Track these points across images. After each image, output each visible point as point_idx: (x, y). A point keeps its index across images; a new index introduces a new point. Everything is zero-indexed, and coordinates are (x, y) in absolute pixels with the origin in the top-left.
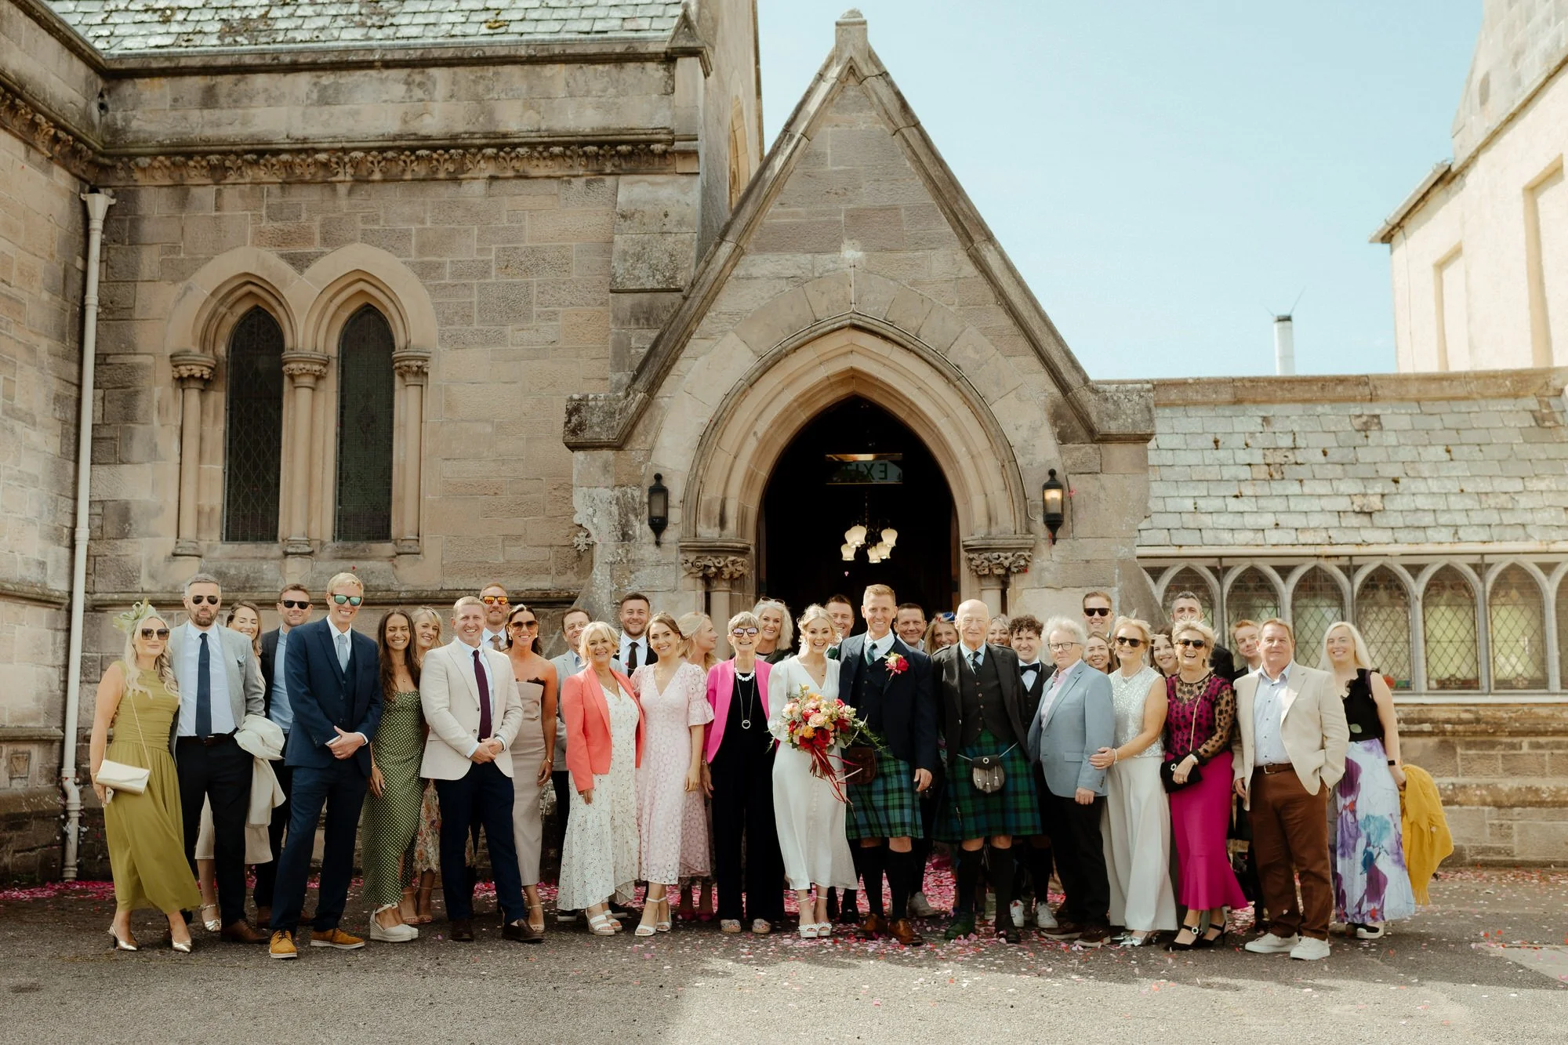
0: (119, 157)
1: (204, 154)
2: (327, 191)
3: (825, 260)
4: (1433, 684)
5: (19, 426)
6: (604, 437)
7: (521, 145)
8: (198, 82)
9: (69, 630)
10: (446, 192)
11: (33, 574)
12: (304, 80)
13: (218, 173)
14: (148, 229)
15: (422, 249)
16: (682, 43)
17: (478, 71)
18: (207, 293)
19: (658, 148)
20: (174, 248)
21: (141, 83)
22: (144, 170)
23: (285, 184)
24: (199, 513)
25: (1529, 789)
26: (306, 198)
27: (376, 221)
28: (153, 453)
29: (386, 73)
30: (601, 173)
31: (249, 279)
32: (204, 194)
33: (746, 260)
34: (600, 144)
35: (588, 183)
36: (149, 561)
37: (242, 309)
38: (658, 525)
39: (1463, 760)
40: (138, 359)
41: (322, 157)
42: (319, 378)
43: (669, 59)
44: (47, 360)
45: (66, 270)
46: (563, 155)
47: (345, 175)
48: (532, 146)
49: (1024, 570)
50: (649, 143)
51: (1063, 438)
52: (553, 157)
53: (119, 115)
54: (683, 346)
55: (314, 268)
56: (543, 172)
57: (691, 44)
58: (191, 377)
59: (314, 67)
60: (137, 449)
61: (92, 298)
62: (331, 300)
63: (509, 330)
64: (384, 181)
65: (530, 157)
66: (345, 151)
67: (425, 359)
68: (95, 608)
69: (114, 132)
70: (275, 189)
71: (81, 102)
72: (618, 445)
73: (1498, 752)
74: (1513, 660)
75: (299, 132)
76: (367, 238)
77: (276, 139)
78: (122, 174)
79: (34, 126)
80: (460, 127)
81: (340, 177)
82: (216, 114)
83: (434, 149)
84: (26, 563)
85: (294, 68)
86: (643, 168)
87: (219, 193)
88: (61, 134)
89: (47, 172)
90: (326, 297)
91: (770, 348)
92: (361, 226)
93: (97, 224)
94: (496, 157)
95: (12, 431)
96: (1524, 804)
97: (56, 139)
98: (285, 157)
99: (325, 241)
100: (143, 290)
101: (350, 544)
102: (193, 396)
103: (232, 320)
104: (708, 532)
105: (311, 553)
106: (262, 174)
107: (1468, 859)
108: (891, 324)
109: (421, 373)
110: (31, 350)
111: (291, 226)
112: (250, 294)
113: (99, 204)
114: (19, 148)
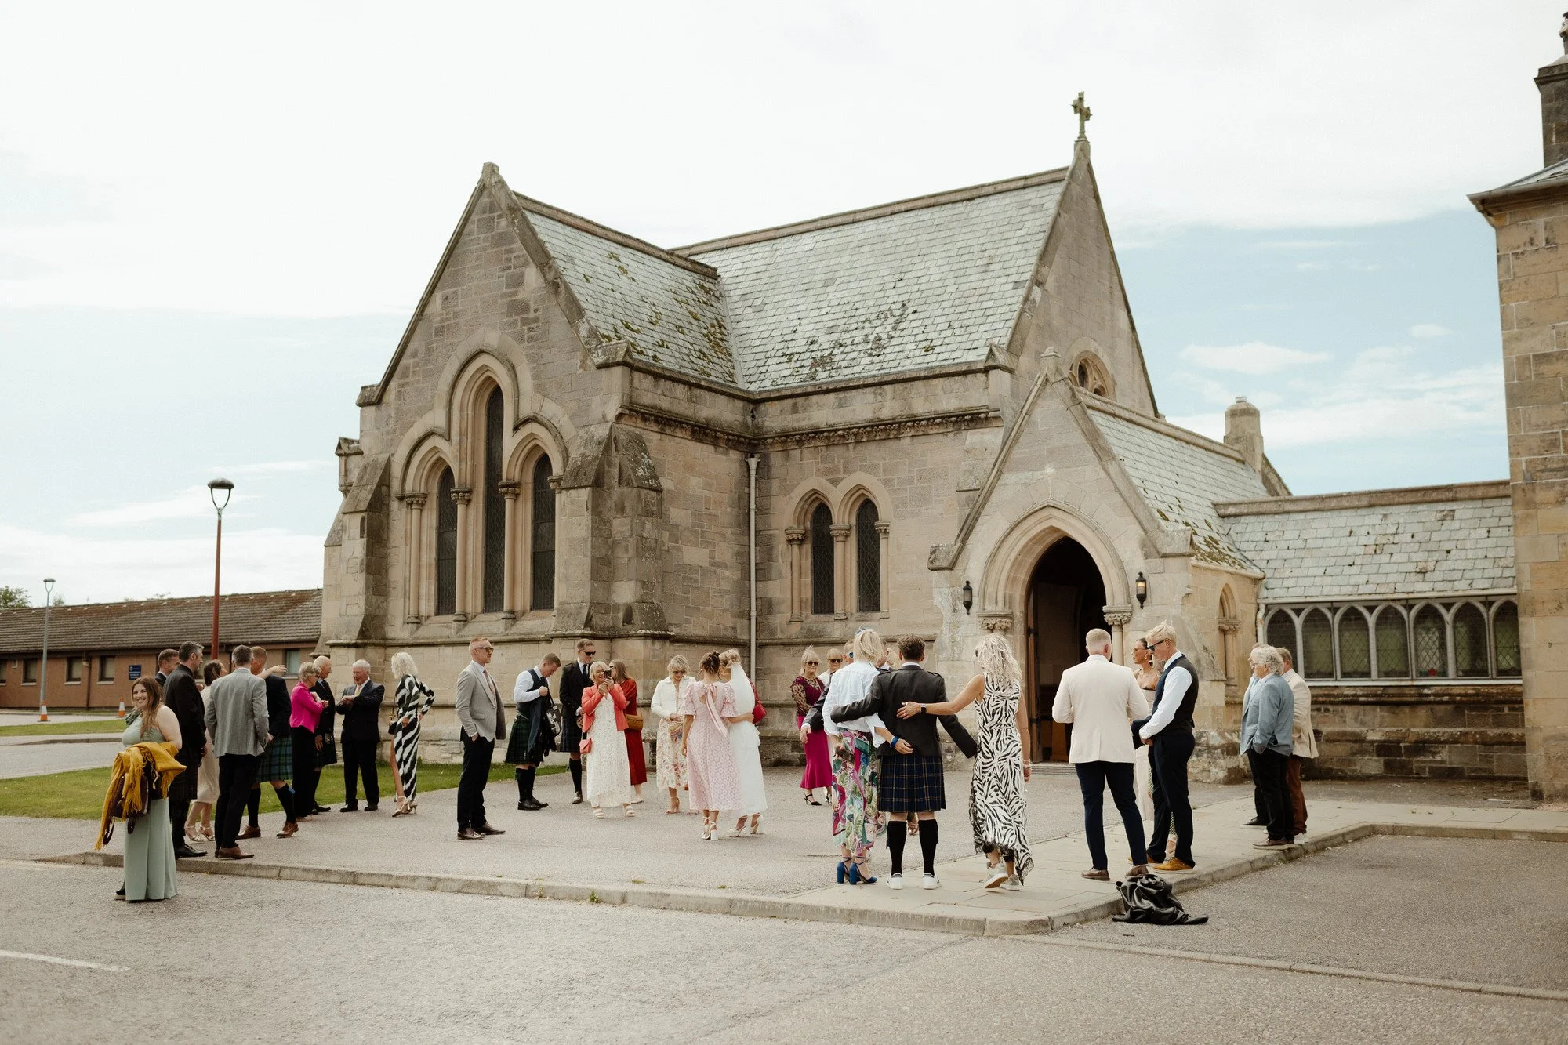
0: (760, 439)
1: (793, 435)
2: (845, 447)
3: (1038, 474)
4: (1461, 673)
5: (718, 570)
6: (944, 565)
7: (923, 420)
8: (790, 402)
9: (750, 657)
10: (893, 444)
11: (729, 633)
12: (832, 396)
13: (800, 443)
14: (774, 471)
15: (885, 472)
16: (990, 363)
17: (904, 385)
18: (798, 499)
19: (982, 416)
20: (785, 480)
21: (768, 404)
22: (771, 444)
23: (827, 446)
24: (801, 601)
25: (1505, 735)
26: (837, 452)
27: (865, 460)
28: (780, 576)
29: (866, 390)
30: (960, 430)
31: (815, 492)
32: (795, 453)
33: (1003, 476)
34: (957, 416)
35: (955, 434)
36: (780, 624)
37: (815, 505)
38: (968, 605)
39: (1468, 718)
40: (772, 532)
41: (840, 433)
42: (847, 536)
43: (986, 371)
44: (731, 537)
45: (739, 495)
46: (942, 423)
47: (852, 440)
48: (928, 420)
49: (1128, 622)
50: (979, 414)
51: (1146, 556)
52: (938, 424)
53: (760, 420)
54: (977, 519)
55: (842, 484)
56: (936, 431)
57: (994, 364)
58: (793, 539)
59: (835, 390)
60: (774, 575)
61: (753, 506)
62: (850, 498)
63: (923, 509)
64: (868, 441)
65: (928, 425)
66: (850, 429)
67: (888, 526)
68: (760, 647)
69: (758, 428)
70: (824, 449)
71: (741, 419)
72: (951, 569)
73: (1490, 713)
74: (1508, 657)
75: (831, 422)
76: (862, 469)
77: (821, 426)
78: (762, 447)
79: (717, 438)
80: (897, 413)
81: (850, 441)
82: (798, 415)
83: (886, 425)
84: (725, 628)
85: (827, 391)
86: (979, 426)
87: (801, 453)
88: (731, 437)
89: (726, 454)
90: (847, 498)
91: (1015, 518)
92: (859, 463)
93: (753, 472)
94: (913, 426)
95: (715, 572)
96: (1500, 743)
97: (728, 440)
98: (825, 434)
99: (845, 471)
100: (773, 500)
101: (863, 614)
102: (795, 548)
103: (812, 510)
104: (990, 608)
105: (846, 619)
106: (819, 443)
107: (1467, 774)
108: (1067, 503)
109: (886, 532)
110: (723, 535)
111: (831, 465)
112: (817, 498)
113: (753, 463)
114: (711, 448)
